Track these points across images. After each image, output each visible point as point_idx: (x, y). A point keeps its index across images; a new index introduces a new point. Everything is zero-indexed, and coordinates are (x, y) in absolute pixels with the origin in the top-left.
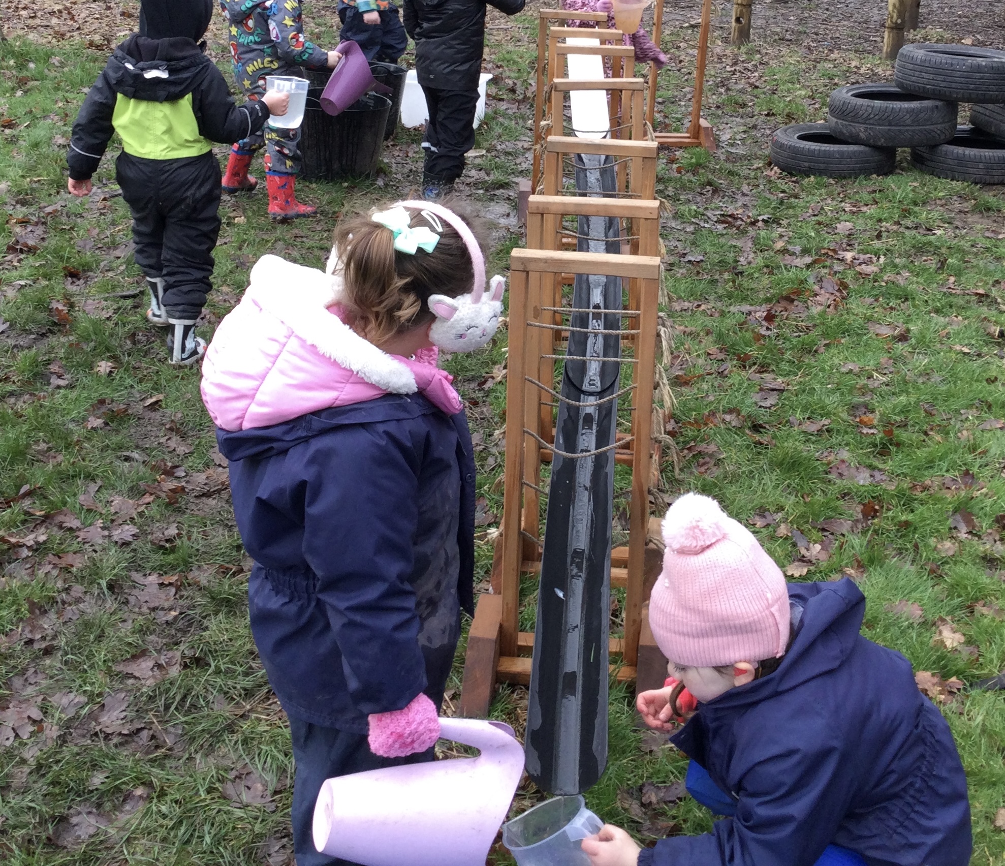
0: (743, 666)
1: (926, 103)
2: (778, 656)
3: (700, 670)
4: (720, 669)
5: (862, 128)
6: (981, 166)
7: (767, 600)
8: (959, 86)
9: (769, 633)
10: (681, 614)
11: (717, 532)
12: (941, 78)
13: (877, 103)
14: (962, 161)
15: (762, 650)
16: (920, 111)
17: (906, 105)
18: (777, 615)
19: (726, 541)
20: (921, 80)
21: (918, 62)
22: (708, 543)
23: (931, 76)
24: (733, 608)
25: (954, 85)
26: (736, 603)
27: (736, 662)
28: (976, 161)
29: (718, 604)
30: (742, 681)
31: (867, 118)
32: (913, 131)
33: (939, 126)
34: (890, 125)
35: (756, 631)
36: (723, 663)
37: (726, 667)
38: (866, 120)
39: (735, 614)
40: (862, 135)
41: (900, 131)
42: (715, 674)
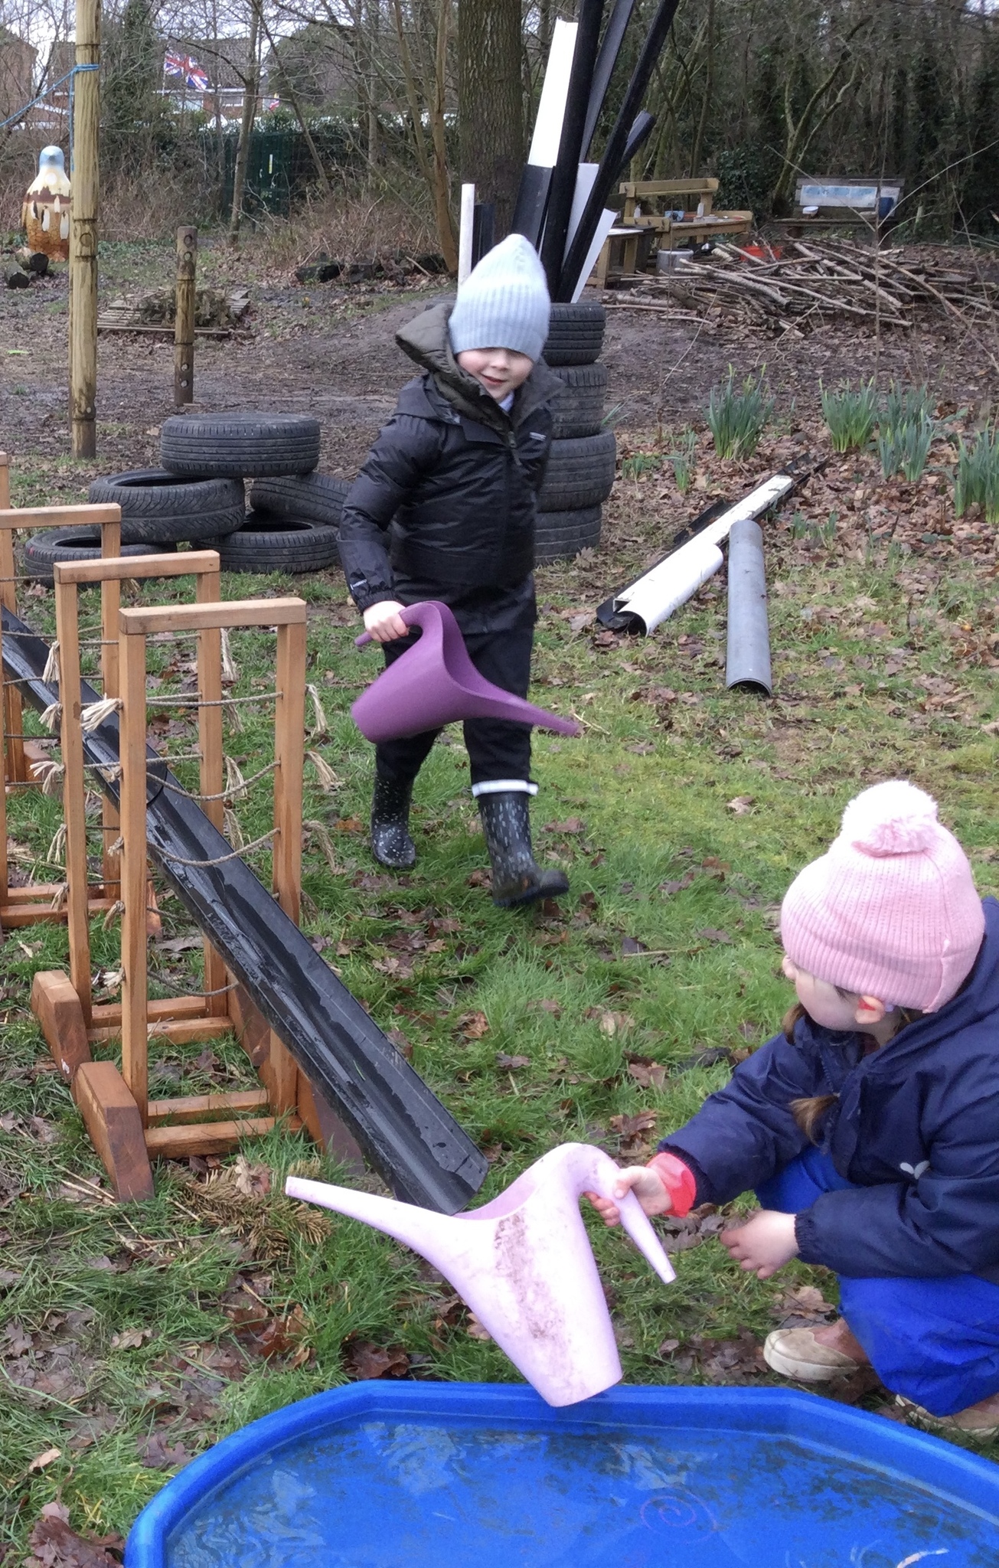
0: (870, 1001)
1: (213, 483)
2: (926, 1011)
3: (818, 981)
4: (842, 992)
5: (141, 522)
6: (285, 552)
7: (942, 946)
8: (247, 457)
9: (924, 982)
10: (822, 912)
11: (916, 843)
12: (224, 450)
13: (156, 489)
14: (262, 549)
15: (905, 996)
16: (208, 493)
17: (191, 487)
18: (945, 967)
19: (923, 857)
20: (202, 457)
21: (196, 434)
22: (897, 850)
23: (214, 450)
24: (890, 936)
25: (243, 457)
26: (897, 933)
27: (866, 994)
28: (278, 547)
29: (873, 923)
30: (864, 1018)
31: (146, 510)
32: (203, 519)
33: (231, 510)
34: (175, 514)
35: (909, 973)
36: (849, 988)
37: (851, 993)
38: (145, 513)
39: (889, 943)
40: (142, 532)
41: (187, 520)
42: (835, 993)
